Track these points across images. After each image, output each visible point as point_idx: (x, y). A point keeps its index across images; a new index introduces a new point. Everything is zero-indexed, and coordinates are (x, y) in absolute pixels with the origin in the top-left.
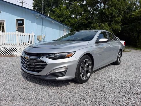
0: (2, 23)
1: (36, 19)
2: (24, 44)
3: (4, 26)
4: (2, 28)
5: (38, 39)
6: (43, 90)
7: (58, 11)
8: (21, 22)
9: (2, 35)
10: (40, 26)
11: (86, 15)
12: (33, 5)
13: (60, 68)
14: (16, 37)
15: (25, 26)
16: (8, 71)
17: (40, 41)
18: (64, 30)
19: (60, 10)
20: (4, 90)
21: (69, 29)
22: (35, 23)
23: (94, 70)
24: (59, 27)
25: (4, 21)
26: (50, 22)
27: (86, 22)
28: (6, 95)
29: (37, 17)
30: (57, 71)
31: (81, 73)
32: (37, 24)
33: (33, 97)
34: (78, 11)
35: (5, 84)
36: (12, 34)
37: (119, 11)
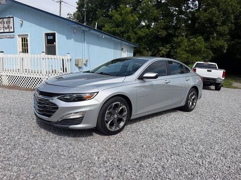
0: (24, 38)
1: (74, 33)
2: (54, 72)
3: (27, 44)
4: (25, 47)
5: (77, 65)
6: (53, 140)
7: (117, 16)
8: (51, 38)
9: (22, 58)
10: (81, 44)
11: (164, 22)
12: (77, 6)
13: (74, 113)
14: (42, 61)
15: (57, 43)
16: (21, 112)
17: (80, 68)
18: (122, 49)
19: (121, 14)
20: (7, 137)
21: (131, 47)
22: (73, 39)
23: (132, 118)
24: (114, 44)
25: (27, 35)
26: (98, 36)
27: (165, 34)
28: (8, 143)
29: (75, 31)
30: (72, 117)
31: (107, 122)
32: (75, 41)
33: (37, 148)
34: (151, 16)
35: (11, 130)
36: (36, 57)
37: (224, 14)
